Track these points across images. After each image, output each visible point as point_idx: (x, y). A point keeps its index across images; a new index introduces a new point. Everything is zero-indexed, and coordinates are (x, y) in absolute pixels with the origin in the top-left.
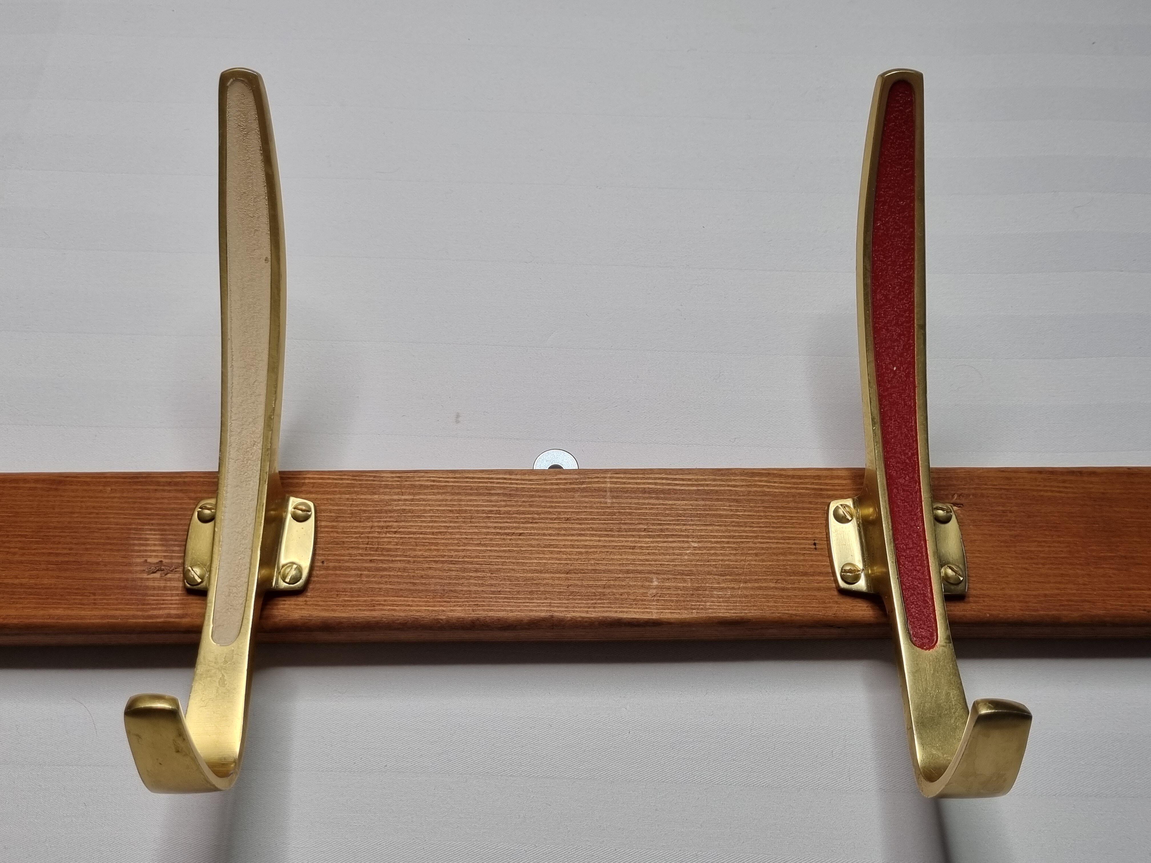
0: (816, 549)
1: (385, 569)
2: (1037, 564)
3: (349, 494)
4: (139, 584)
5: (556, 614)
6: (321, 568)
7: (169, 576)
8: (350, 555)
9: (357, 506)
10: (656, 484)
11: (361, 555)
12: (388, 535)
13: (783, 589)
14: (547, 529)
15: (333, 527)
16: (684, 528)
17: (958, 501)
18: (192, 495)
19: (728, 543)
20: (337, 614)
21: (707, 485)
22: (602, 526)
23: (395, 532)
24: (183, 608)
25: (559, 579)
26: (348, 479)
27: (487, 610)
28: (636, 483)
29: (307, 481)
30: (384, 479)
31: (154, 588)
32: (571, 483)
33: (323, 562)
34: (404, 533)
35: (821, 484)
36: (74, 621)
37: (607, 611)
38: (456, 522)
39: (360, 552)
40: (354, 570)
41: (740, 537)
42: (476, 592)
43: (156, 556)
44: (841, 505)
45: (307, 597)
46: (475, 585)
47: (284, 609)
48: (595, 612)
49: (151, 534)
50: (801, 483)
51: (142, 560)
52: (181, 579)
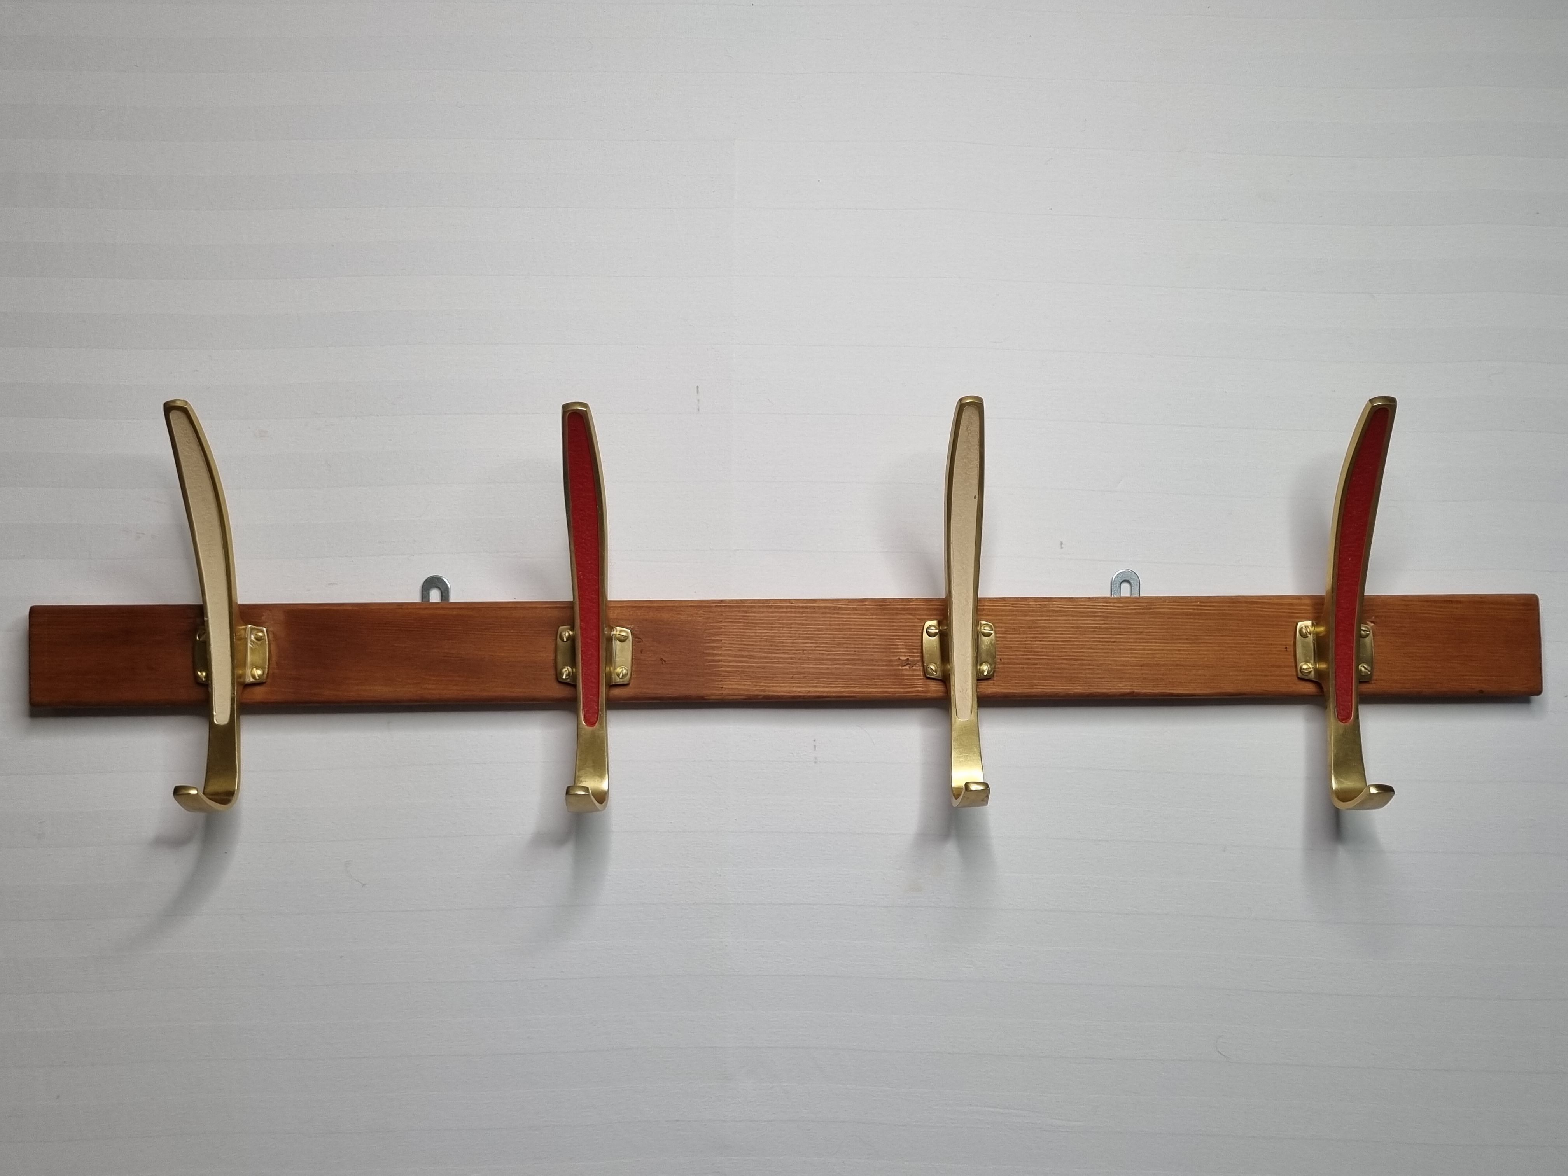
0: (1286, 651)
1: (1036, 664)
2: (1415, 660)
3: (1011, 616)
4: (898, 673)
5: (1135, 691)
6: (1000, 664)
7: (914, 668)
8: (1016, 655)
9: (1017, 624)
10: (1194, 609)
11: (1023, 655)
12: (1037, 643)
13: (1266, 676)
14: (1130, 638)
15: (1003, 637)
16: (1210, 637)
17: (1375, 621)
18: (919, 617)
19: (1236, 647)
20: (1012, 691)
21: (1225, 610)
22: (1161, 637)
23: (1041, 641)
24: (926, 687)
25: (1137, 670)
26: (1010, 606)
27: (1097, 689)
28: (1182, 609)
29: (985, 607)
30: (1031, 606)
31: (907, 675)
32: (1143, 609)
33: (1001, 659)
34: (1046, 641)
35: (1293, 609)
36: (866, 695)
37: (1164, 689)
38: (1075, 634)
39: (1021, 653)
40: (1019, 664)
41: (1243, 644)
42: (1090, 678)
43: (905, 656)
44: (1305, 627)
45: (994, 680)
46: (1089, 674)
47: (982, 688)
48: (1158, 689)
49: (899, 642)
50: (1282, 609)
51: (897, 658)
52: (921, 670)
